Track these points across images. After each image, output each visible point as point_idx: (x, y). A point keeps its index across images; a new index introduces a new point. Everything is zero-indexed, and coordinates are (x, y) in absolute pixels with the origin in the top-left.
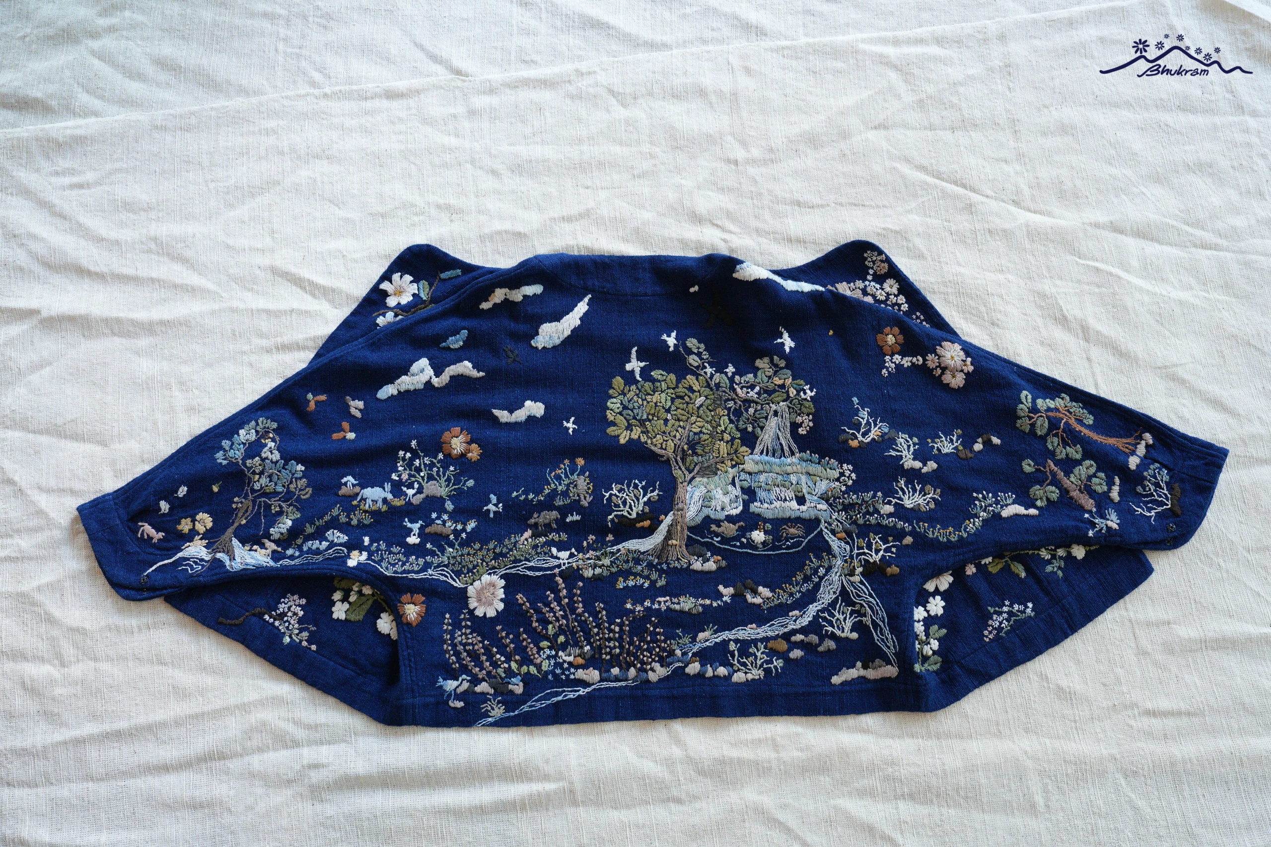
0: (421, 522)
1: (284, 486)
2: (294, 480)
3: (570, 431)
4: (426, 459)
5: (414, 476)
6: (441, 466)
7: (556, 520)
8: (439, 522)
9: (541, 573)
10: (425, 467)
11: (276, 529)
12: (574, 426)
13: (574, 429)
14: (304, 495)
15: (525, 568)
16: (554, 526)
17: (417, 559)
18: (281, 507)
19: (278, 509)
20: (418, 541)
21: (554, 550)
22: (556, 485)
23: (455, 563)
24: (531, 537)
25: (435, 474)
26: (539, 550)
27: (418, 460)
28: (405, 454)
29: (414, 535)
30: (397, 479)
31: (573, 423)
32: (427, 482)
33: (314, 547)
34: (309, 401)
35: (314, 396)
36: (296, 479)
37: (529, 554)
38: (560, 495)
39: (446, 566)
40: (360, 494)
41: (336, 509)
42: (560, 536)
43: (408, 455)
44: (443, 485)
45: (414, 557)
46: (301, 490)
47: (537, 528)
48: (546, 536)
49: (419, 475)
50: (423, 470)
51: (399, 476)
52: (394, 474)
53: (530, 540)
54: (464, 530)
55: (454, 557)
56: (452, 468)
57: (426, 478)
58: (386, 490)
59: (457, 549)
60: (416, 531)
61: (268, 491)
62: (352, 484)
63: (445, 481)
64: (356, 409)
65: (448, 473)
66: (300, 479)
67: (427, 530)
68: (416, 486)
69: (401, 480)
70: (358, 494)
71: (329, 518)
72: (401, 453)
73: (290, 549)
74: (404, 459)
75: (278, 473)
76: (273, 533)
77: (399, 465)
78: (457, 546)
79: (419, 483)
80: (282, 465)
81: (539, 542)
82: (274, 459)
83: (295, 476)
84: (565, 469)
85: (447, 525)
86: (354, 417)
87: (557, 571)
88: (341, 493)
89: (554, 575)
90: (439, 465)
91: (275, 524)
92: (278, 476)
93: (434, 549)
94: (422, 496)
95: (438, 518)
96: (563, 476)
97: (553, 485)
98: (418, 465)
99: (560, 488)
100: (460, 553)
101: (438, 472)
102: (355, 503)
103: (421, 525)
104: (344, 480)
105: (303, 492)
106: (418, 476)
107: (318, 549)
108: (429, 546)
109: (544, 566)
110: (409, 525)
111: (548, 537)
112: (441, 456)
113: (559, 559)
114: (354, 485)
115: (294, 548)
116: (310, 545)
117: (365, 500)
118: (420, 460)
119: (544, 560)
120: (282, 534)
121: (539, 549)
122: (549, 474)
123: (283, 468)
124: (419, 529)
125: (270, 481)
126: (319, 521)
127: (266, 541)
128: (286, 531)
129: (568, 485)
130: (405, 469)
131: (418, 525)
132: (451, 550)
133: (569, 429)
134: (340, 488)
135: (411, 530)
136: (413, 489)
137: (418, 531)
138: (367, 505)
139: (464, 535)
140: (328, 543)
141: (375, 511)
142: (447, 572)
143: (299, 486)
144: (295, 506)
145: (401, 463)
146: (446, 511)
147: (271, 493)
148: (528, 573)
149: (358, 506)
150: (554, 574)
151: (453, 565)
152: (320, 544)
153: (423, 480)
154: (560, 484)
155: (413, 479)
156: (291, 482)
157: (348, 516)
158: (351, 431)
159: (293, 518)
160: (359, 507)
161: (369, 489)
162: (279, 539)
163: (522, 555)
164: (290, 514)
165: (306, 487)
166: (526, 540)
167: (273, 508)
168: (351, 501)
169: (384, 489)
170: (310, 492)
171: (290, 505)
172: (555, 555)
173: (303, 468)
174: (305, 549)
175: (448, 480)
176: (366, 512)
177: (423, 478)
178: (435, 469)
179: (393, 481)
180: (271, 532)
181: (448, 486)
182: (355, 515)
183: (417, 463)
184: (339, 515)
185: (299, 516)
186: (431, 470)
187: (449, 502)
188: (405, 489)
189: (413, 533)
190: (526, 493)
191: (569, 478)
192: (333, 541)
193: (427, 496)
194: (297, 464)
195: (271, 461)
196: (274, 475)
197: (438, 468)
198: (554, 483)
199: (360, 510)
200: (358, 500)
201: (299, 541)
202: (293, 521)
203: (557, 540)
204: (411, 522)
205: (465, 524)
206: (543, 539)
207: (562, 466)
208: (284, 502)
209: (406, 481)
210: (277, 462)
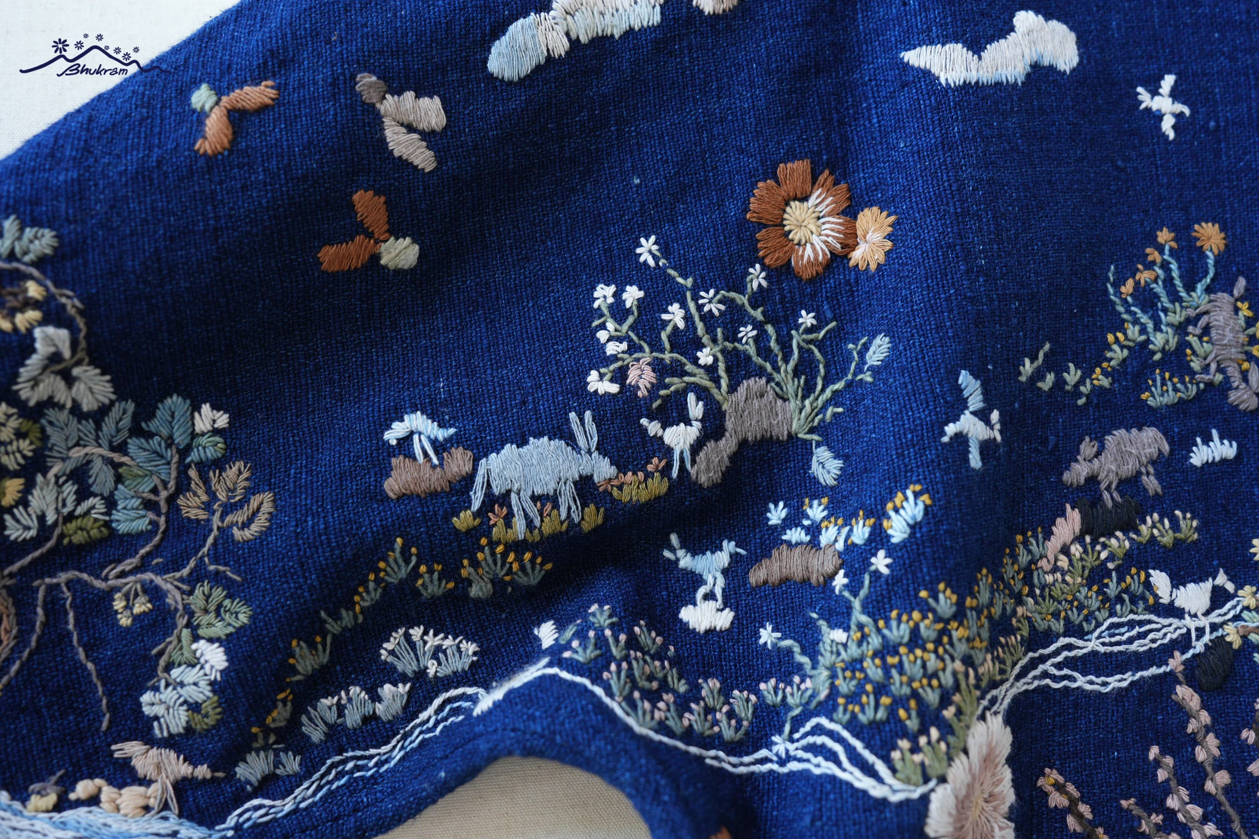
0: (729, 547)
1: (149, 505)
2: (193, 473)
3: (1167, 125)
4: (706, 296)
5: (678, 370)
6: (769, 318)
7: (1159, 463)
8: (795, 535)
9: (1127, 679)
10: (710, 330)
11: (168, 695)
12: (1180, 108)
13: (1179, 116)
14: (246, 525)
15: (1069, 663)
16: (1152, 484)
17: (725, 693)
18: (154, 593)
19: (141, 606)
20: (724, 620)
21: (1160, 580)
22: (1143, 330)
23: (860, 690)
24: (1079, 539)
25: (752, 350)
26: (1112, 589)
27: (675, 308)
28: (617, 295)
29: (710, 596)
30: (614, 388)
31: (1175, 94)
32: (732, 389)
33: (353, 718)
34: (201, 116)
35: (220, 92)
36: (203, 467)
37: (1080, 608)
38: (1162, 364)
39: (828, 708)
40: (479, 480)
41: (396, 554)
42: (1175, 526)
43: (632, 294)
44: (790, 388)
45: (714, 684)
46: (229, 508)
47: (1098, 499)
48: (1129, 527)
49: (695, 361)
50: (706, 339)
51: (620, 376)
52: (594, 375)
53: (1076, 550)
54: (879, 538)
55: (855, 665)
56: (807, 319)
57: (722, 372)
58: (581, 441)
59: (861, 627)
60: (715, 581)
61: (79, 538)
62: (434, 442)
63: (796, 373)
64: (410, 128)
65: (797, 339)
66: (219, 464)
67: (757, 575)
68: (696, 409)
69: (628, 392)
70: (468, 480)
71: (377, 595)
72: (604, 294)
73: (251, 757)
74: (619, 311)
75: (117, 457)
76: (159, 710)
77: (602, 336)
78: (859, 616)
79: (702, 394)
80: (126, 422)
81: (1111, 557)
82: (88, 404)
83: (194, 456)
84: (1165, 266)
85: (825, 538)
86: (404, 164)
87: (1176, 662)
88: (392, 485)
89: (1170, 679)
90: (758, 314)
91: (153, 673)
92: (116, 466)
93: (788, 642)
94: (727, 445)
95: (793, 521)
96: (1159, 289)
97: (1133, 331)
98: (681, 325)
99: (1158, 340)
100: (875, 641)
101: (760, 340)
102: (464, 520)
103: (734, 557)
104: (394, 433)
105: (240, 517)
106: (689, 367)
107: (370, 719)
108: (767, 636)
109: (1134, 647)
110: (686, 561)
111: (1138, 532)
112: (757, 278)
113: (1179, 613)
114: (440, 447)
115: (266, 748)
116: (332, 717)
117: (504, 499)
118: (684, 305)
119: (1131, 624)
120: (194, 707)
121: (1113, 585)
122: (1117, 285)
123: (137, 431)
124: (725, 572)
125: (83, 494)
126: (337, 617)
127: (132, 749)
128: (207, 691)
129: (1181, 329)
130: (633, 348)
131: (722, 558)
132: (839, 635)
133: (1159, 117)
134: (385, 471)
135: (696, 580)
136: (688, 423)
137: (721, 582)
138: (519, 524)
139: (881, 562)
140: (403, 689)
141: (555, 537)
142: (831, 734)
143: (222, 496)
144: (217, 579)
145: (611, 325)
146: (815, 490)
147: (91, 545)
148: (1081, 681)
149: (484, 529)
150: (1171, 673)
151: (853, 698)
152: (376, 698)
153: (716, 380)
154: (1157, 328)
155: (676, 383)
156: (183, 485)
157: (451, 572)
158: (397, 232)
159: (220, 629)
160: (488, 534)
161: (509, 449)
162: (189, 729)
163: (1056, 615)
164: (205, 619)
165: (251, 491)
166: (1065, 550)
167: (119, 604)
168: (447, 518)
169: (570, 439)
170: (267, 507)
171: (194, 579)
172: (1165, 600)
173: (223, 420)
174: (316, 735)
175: (806, 368)
176: (519, 547)
177: (711, 370)
178: (747, 332)
179: (598, 402)
180: (147, 710)
181: (809, 389)
182: (475, 564)
183: (675, 315)
184: (415, 574)
185: (243, 618)
186: (732, 336)
187: (822, 454)
188: (653, 428)
189: (702, 591)
190: (1055, 364)
191: (1180, 300)
192: (422, 673)
193: (743, 443)
194: (196, 408)
195: (76, 409)
196: (98, 464)
197: (758, 325)
198: (1136, 322)
199: (492, 544)
200: (476, 505)
201: (279, 716)
202: (228, 643)
203: (1167, 539)
204: (695, 550)
205: (878, 514)
206: (1119, 543)
207: (1153, 255)
208: (162, 570)
209: (653, 390)
210: (103, 411)
